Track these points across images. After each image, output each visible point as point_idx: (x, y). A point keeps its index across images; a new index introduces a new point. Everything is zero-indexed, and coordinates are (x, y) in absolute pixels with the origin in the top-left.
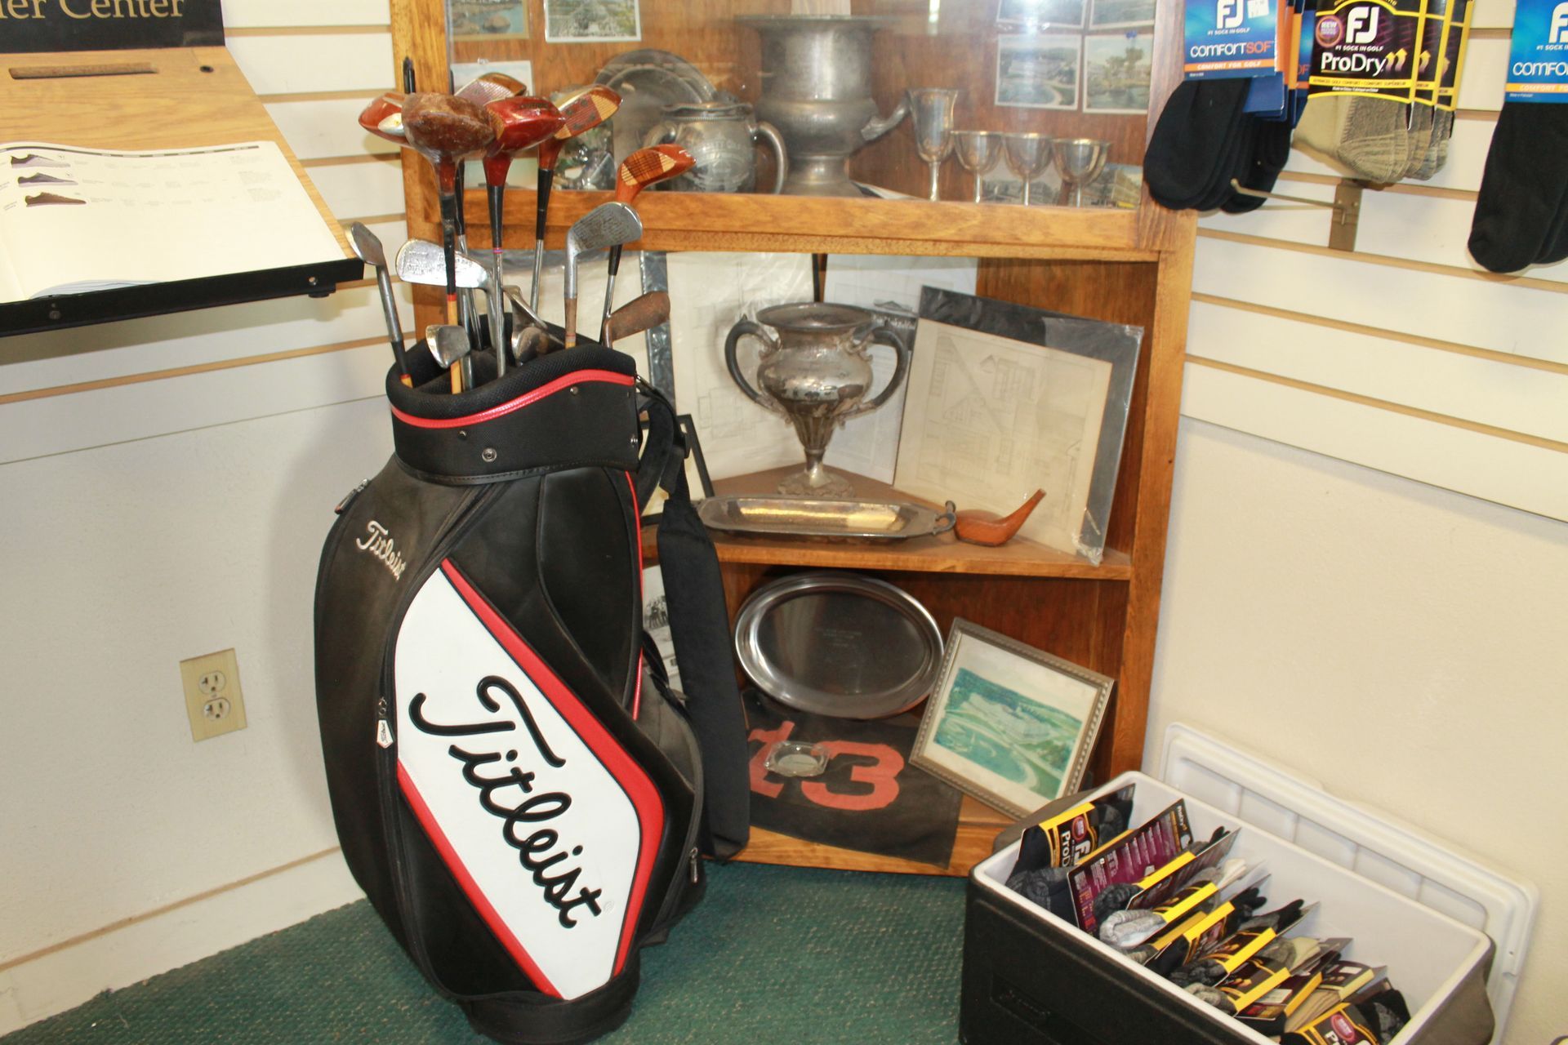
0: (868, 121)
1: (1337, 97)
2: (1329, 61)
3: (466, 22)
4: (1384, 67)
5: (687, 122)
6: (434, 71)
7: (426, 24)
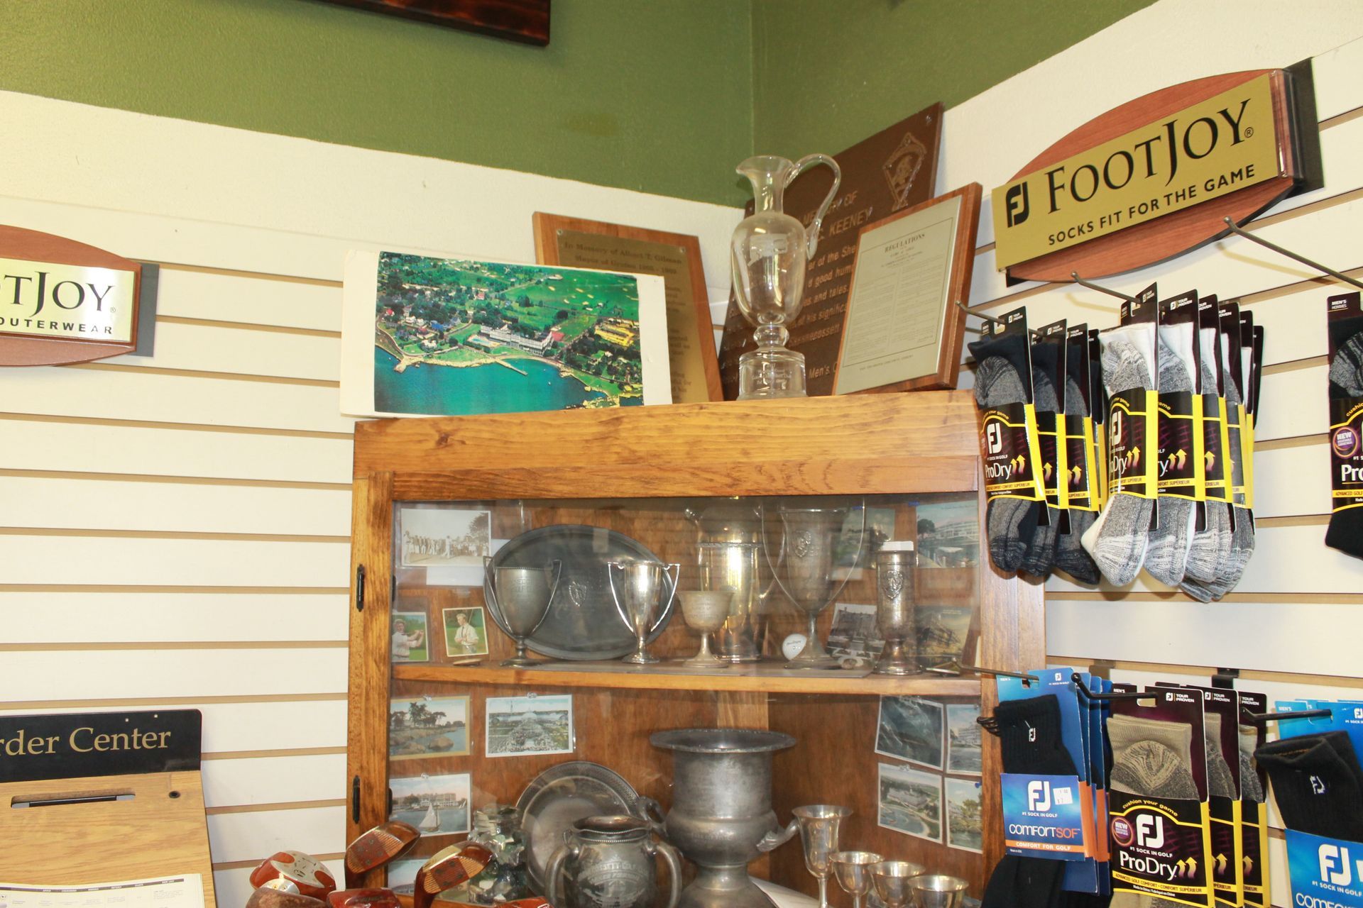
0: (763, 837)
1: (1138, 894)
2: (1126, 859)
3: (414, 744)
4: (1177, 873)
5: (588, 843)
6: (374, 791)
7: (372, 751)
